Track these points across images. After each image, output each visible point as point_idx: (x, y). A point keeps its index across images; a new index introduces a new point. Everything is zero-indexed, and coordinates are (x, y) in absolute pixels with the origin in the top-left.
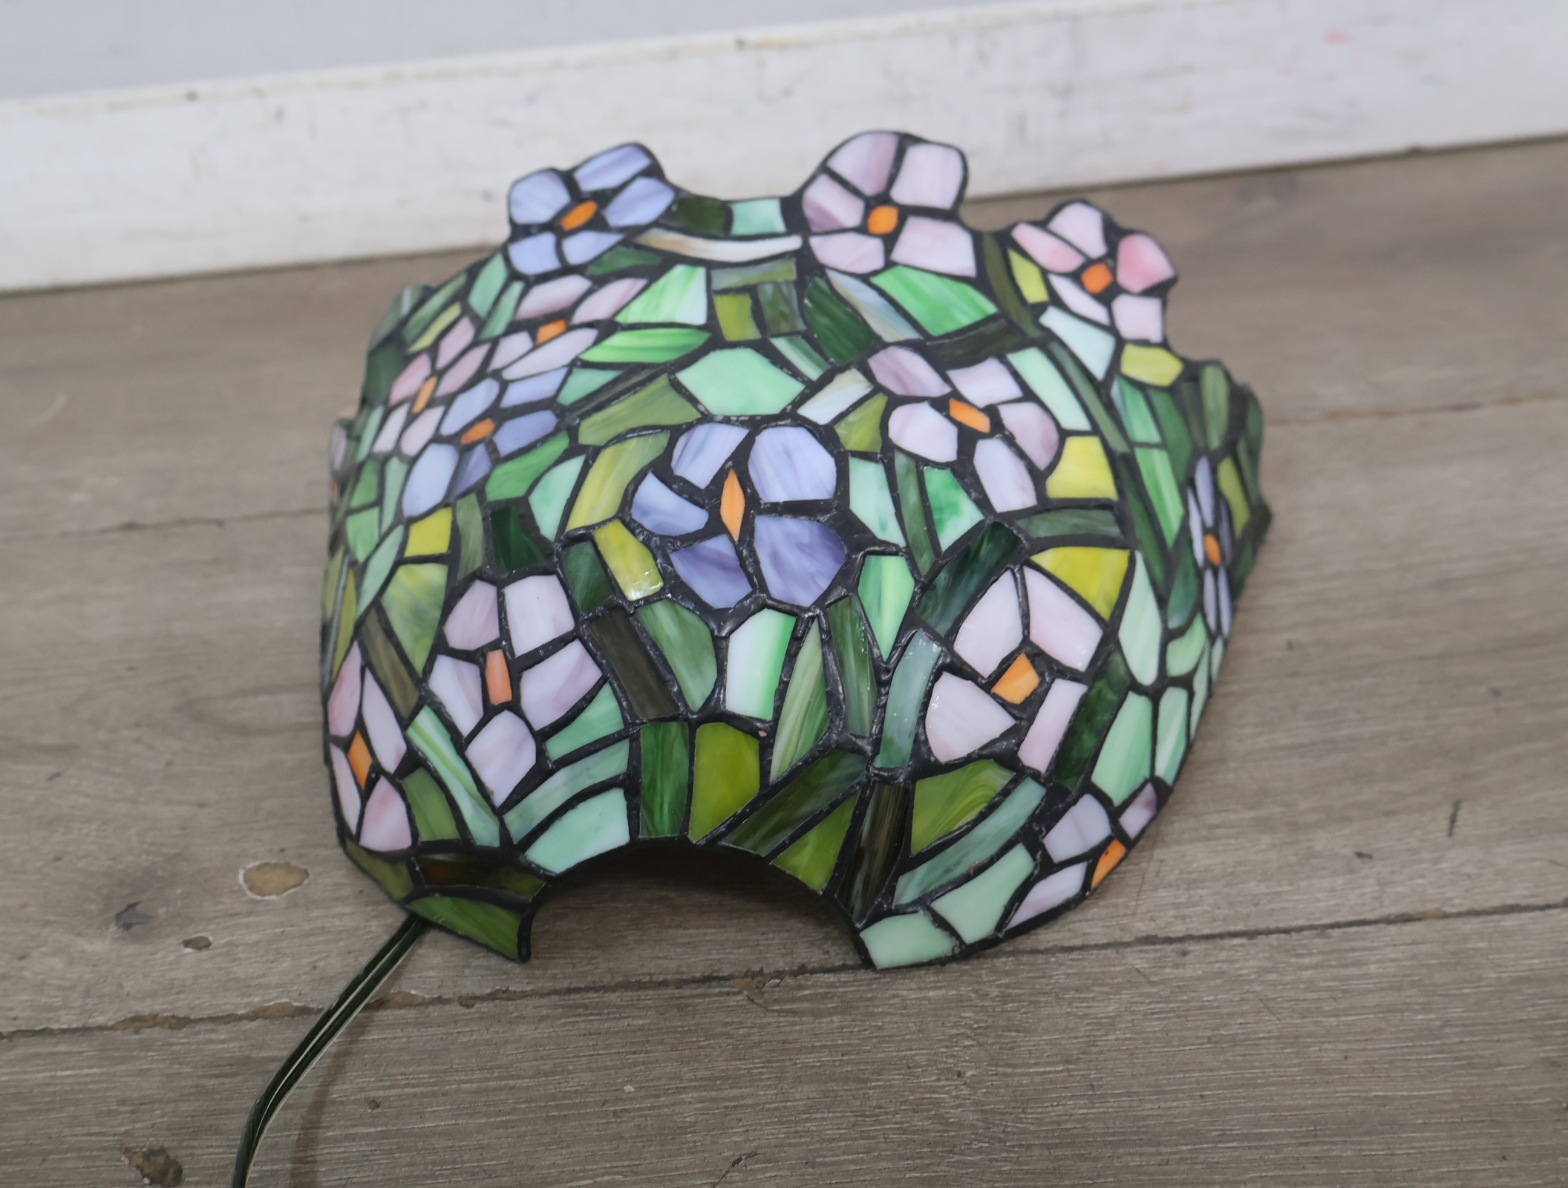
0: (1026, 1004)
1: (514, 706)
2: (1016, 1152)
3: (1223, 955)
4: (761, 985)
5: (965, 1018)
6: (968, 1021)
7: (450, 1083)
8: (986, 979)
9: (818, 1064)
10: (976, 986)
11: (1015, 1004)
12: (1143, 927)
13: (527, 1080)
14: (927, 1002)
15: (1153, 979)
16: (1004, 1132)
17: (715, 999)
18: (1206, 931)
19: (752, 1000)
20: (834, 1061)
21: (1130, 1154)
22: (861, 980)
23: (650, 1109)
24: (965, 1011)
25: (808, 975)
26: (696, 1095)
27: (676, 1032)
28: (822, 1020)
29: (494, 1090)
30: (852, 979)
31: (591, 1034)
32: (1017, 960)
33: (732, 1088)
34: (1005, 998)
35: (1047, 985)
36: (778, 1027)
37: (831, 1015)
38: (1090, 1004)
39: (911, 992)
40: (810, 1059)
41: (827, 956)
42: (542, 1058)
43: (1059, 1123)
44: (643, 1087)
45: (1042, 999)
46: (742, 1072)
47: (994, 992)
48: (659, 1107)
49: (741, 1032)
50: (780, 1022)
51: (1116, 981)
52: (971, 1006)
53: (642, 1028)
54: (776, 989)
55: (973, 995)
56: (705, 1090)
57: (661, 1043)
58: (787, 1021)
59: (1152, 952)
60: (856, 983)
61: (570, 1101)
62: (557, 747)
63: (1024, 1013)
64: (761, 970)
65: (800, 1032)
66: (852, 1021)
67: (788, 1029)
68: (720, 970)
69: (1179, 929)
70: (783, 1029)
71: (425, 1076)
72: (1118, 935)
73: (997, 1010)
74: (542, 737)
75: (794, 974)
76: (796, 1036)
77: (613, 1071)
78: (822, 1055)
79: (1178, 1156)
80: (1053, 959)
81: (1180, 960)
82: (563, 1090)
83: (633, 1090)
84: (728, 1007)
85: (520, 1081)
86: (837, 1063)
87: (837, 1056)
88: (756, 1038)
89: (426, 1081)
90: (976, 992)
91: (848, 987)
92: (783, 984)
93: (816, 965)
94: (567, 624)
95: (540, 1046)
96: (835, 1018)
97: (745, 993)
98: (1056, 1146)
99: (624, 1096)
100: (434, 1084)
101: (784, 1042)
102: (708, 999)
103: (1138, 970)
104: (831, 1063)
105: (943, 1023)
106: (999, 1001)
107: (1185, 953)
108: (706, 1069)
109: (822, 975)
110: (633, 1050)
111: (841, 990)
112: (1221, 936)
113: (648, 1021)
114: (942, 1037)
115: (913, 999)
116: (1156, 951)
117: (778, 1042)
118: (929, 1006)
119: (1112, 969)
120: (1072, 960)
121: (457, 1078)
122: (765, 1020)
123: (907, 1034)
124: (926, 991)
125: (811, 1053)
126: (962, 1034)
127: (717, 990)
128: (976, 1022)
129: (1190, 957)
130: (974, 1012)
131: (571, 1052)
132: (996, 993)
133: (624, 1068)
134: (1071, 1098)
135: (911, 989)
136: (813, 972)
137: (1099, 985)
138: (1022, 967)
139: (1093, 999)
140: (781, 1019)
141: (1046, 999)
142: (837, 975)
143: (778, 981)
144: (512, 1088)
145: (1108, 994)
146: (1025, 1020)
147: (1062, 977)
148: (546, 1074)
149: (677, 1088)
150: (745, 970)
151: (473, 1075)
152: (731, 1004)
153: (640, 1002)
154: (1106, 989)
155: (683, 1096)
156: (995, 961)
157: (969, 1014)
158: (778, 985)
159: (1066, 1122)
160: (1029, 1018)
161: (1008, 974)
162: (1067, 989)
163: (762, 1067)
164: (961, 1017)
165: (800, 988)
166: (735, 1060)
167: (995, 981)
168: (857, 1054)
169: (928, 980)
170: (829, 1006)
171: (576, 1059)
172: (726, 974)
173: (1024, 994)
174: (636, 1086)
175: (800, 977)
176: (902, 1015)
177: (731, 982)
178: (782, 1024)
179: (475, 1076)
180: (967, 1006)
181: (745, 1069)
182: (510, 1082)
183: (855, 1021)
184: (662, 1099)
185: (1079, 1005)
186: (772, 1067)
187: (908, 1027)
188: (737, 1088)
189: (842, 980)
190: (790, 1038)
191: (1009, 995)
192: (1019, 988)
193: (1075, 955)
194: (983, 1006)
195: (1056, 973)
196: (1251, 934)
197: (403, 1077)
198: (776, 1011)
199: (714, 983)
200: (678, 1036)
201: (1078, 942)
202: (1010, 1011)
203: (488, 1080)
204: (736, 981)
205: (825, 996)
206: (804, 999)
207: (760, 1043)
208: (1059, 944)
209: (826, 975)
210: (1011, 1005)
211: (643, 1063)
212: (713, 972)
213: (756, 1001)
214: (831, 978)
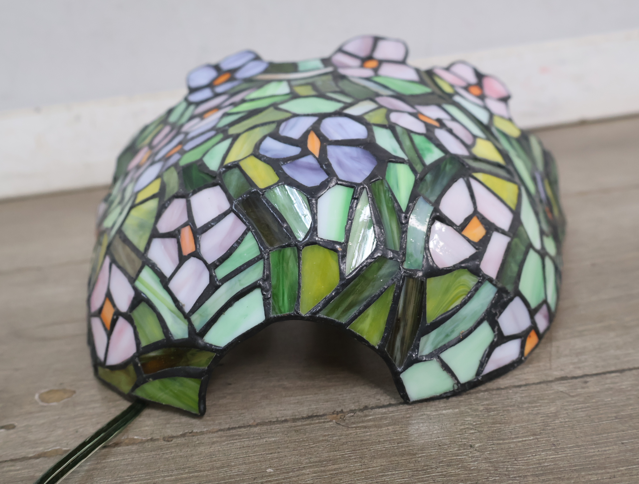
0: (501, 411)
1: (196, 254)
2: (517, 480)
3: (609, 381)
4: (342, 417)
5: (467, 421)
6: (469, 422)
7: (158, 477)
8: (474, 403)
9: (384, 449)
10: (470, 406)
11: (495, 412)
12: (558, 374)
13: (206, 472)
14: (443, 416)
15: (572, 394)
16: (507, 471)
17: (317, 425)
18: (594, 372)
19: (339, 424)
20: (394, 447)
21: (589, 475)
22: (401, 410)
23: (284, 479)
24: (466, 418)
25: (370, 410)
26: (311, 470)
27: (295, 442)
28: (382, 429)
29: (186, 478)
30: (396, 410)
31: (244, 447)
32: (490, 393)
33: (333, 465)
34: (488, 410)
35: (511, 402)
36: (356, 434)
37: (387, 426)
38: (539, 408)
39: (432, 412)
40: (379, 447)
41: (379, 401)
42: (215, 461)
43: (540, 463)
44: (279, 469)
45: (510, 409)
46: (338, 457)
47: (481, 408)
48: (290, 478)
49: (335, 438)
50: (357, 432)
51: (551, 397)
52: (469, 415)
53: (274, 442)
54: (352, 418)
55: (469, 411)
56: (317, 467)
57: (287, 447)
58: (362, 431)
59: (567, 383)
60: (399, 411)
61: (234, 480)
62: (221, 272)
63: (502, 415)
64: (342, 410)
65: (370, 435)
66: (400, 428)
67: (363, 435)
68: (318, 412)
69: (579, 373)
70: (360, 435)
71: (143, 475)
72: (544, 378)
73: (485, 415)
74: (212, 267)
75: (361, 410)
76: (368, 437)
77: (259, 464)
78: (385, 444)
79: (619, 473)
80: (511, 391)
81: (584, 385)
82: (229, 475)
83: (272, 471)
84: (325, 428)
85: (202, 473)
86: (396, 448)
87: (394, 444)
88: (344, 441)
89: (143, 478)
90: (470, 409)
91: (394, 413)
92: (355, 415)
93: (373, 405)
94: (226, 206)
95: (213, 455)
96: (389, 427)
97: (334, 421)
98: (542, 475)
99: (267, 474)
100: (149, 479)
101: (362, 441)
102: (312, 426)
103: (562, 392)
104: (392, 448)
105: (455, 424)
106: (485, 412)
107: (586, 382)
108: (316, 457)
109: (378, 409)
110: (269, 452)
111: (391, 415)
112: (604, 373)
113: (278, 438)
114: (456, 430)
115: (434, 415)
116: (569, 383)
117: (358, 441)
118: (444, 417)
119: (547, 392)
120: (522, 390)
121: (163, 475)
122: (348, 432)
123: (434, 431)
124: (441, 411)
125: (379, 444)
126: (467, 428)
127: (317, 421)
128: (474, 422)
129: (588, 384)
130: (471, 418)
131: (233, 457)
132: (482, 409)
133: (266, 461)
134: (543, 451)
135: (432, 411)
136: (372, 408)
137: (541, 400)
138: (494, 396)
139: (540, 406)
140: (358, 431)
141: (512, 408)
142: (387, 409)
143: (352, 414)
144: (197, 477)
145: (548, 403)
146: (503, 419)
147: (519, 398)
148: (218, 468)
149: (299, 467)
150: (332, 411)
151: (172, 473)
152: (327, 426)
153: (272, 430)
154: (546, 401)
155: (304, 471)
156: (478, 395)
157: (470, 419)
158: (353, 416)
159: (544, 462)
160: (505, 417)
161: (486, 399)
162: (523, 403)
163: (350, 453)
164: (465, 421)
165: (366, 416)
166: (333, 451)
167: (480, 403)
168: (407, 442)
169: (440, 406)
170: (385, 422)
171: (235, 460)
172: (321, 414)
173: (499, 407)
174: (274, 469)
175: (365, 411)
176: (430, 422)
177: (325, 417)
178: (358, 433)
179: (174, 473)
180: (467, 415)
181: (340, 455)
182: (196, 474)
183: (402, 427)
184: (291, 474)
185: (532, 409)
186: (356, 453)
187: (434, 428)
188: (336, 464)
189: (390, 410)
190: (364, 439)
191: (490, 408)
192: (495, 405)
193: (523, 388)
194: (476, 415)
195: (514, 397)
196: (622, 371)
197: (129, 477)
198: (354, 427)
199: (315, 418)
200: (297, 443)
201: (523, 383)
202: (493, 415)
203: (182, 474)
204: (328, 416)
205: (381, 419)
206: (370, 420)
207: (347, 442)
208: (512, 384)
209: (380, 409)
210: (493, 413)
211: (277, 458)
212: (313, 414)
213: (341, 424)
214: (384, 410)
